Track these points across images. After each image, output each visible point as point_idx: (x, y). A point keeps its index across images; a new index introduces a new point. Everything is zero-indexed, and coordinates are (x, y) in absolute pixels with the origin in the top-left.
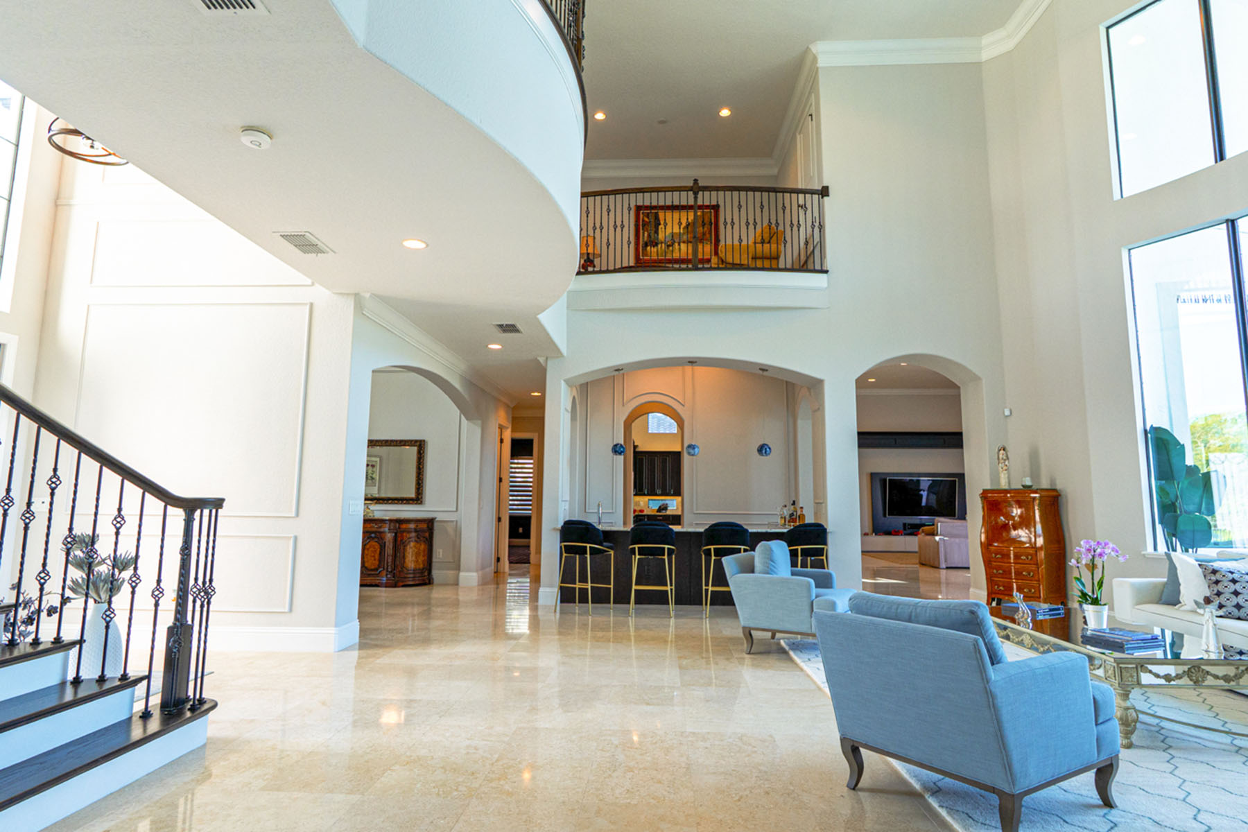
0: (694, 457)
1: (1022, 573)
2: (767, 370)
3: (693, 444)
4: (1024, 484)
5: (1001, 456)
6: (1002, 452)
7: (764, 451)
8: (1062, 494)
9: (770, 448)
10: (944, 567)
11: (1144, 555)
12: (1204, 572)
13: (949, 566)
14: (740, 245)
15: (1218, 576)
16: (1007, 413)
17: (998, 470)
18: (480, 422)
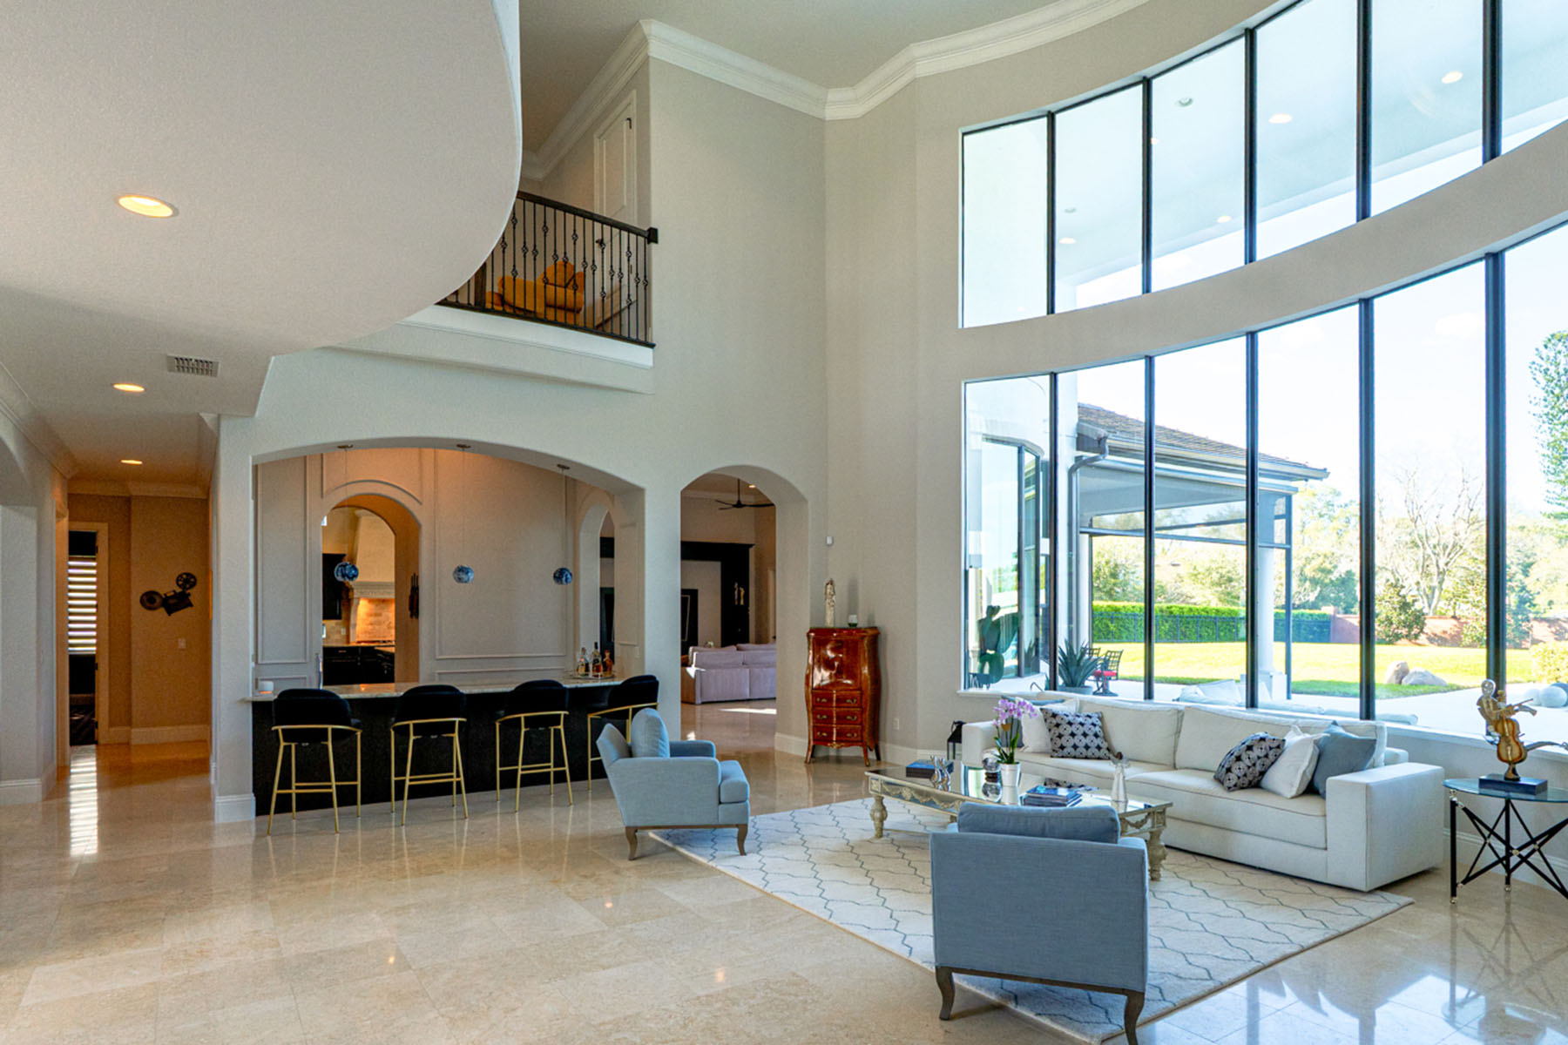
0: (467, 585)
1: (845, 717)
2: (568, 468)
3: (465, 566)
4: (850, 622)
5: (828, 591)
6: (829, 586)
7: (564, 579)
8: (882, 633)
9: (571, 575)
10: (700, 702)
11: (958, 694)
12: (1044, 716)
13: (704, 700)
14: (514, 279)
15: (1058, 720)
16: (829, 541)
17: (825, 606)
18: (33, 510)
